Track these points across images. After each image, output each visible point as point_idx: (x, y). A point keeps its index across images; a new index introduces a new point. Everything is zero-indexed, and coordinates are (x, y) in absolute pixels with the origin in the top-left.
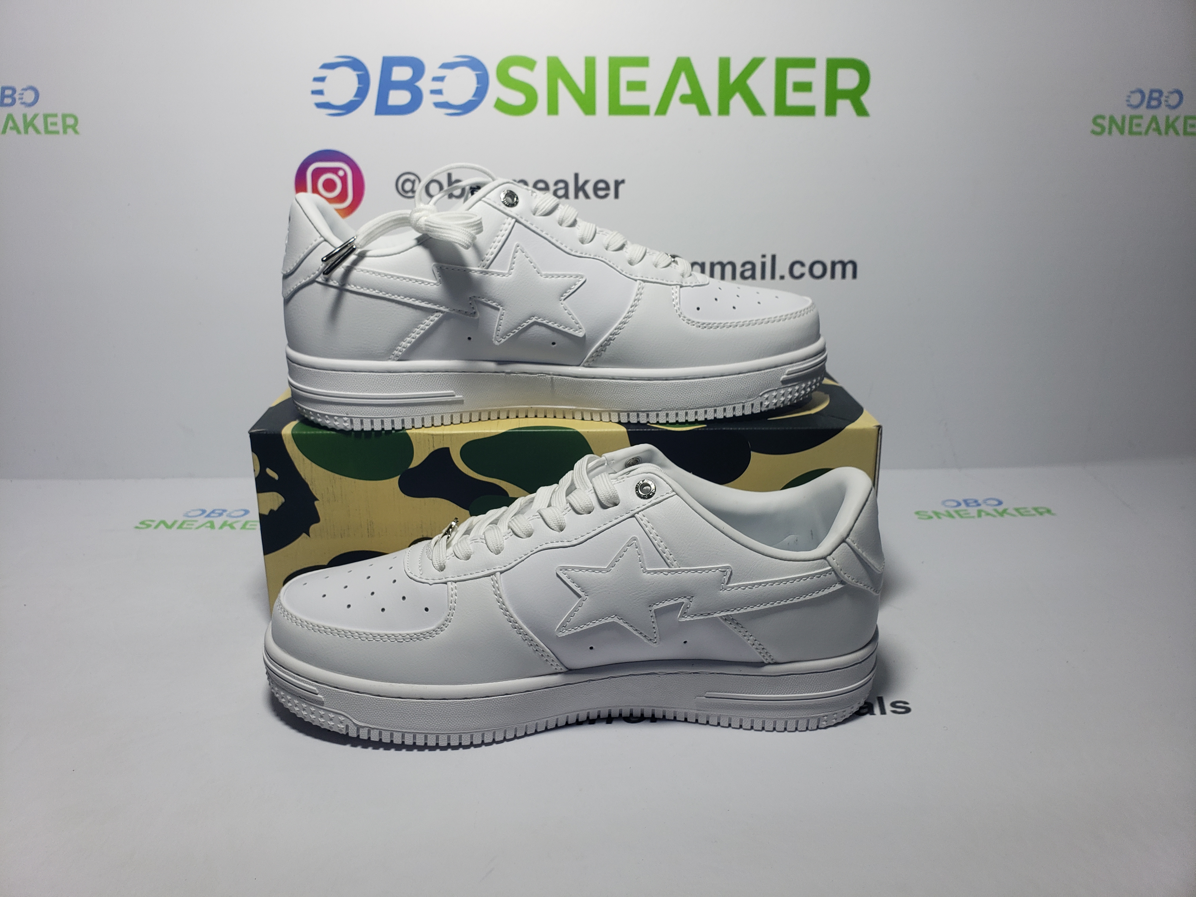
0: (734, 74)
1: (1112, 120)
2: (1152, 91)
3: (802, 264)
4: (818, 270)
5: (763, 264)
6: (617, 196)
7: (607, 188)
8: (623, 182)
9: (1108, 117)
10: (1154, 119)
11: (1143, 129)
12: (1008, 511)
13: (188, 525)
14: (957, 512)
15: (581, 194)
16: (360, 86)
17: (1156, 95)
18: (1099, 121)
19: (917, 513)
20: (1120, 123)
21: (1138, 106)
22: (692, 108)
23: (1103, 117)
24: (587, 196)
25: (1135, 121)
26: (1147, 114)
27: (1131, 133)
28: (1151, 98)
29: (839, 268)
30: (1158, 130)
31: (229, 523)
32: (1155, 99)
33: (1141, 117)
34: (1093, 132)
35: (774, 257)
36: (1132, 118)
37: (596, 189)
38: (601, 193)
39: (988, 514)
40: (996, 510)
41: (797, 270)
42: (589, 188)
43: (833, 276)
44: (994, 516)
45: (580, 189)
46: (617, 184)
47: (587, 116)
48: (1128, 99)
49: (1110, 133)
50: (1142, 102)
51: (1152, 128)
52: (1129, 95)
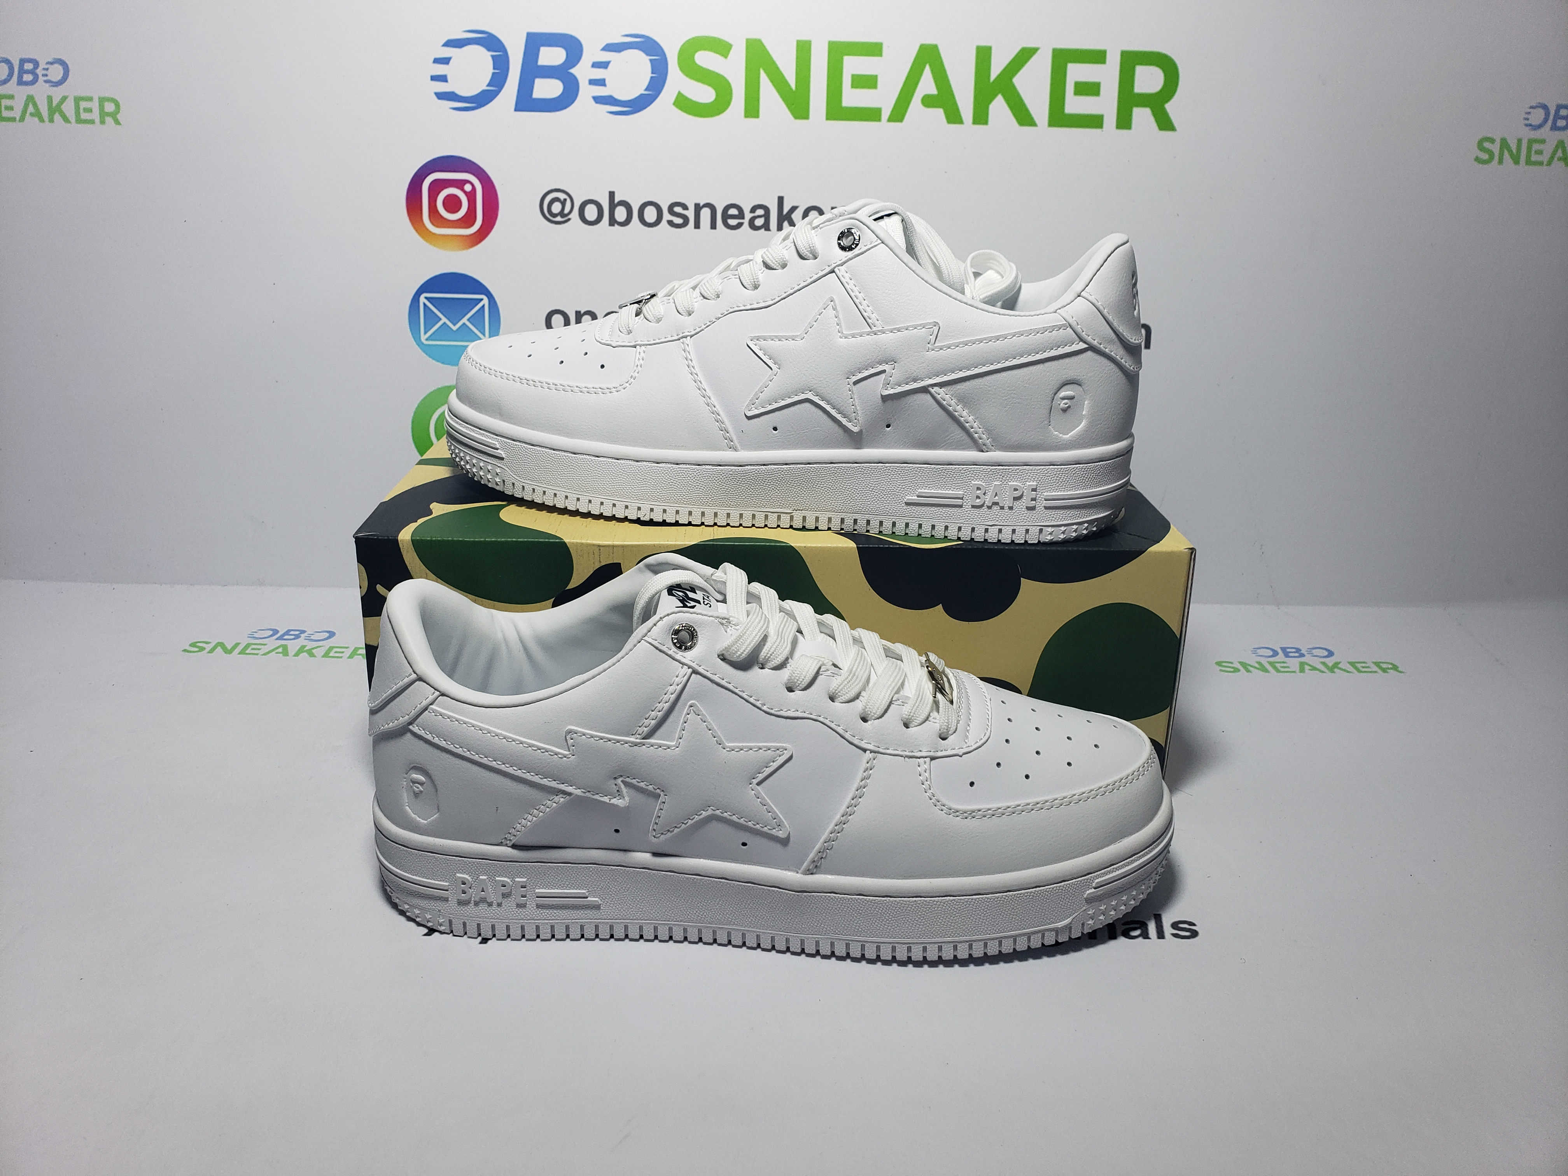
1: (1504, 143)
2: (1559, 107)
9: (1498, 141)
10: (1561, 144)
11: (1545, 158)
17: (1564, 112)
18: (1486, 145)
20: (1514, 149)
21: (1540, 126)
23: (1492, 141)
24: (794, 227)
25: (1536, 147)
26: (1551, 138)
27: (1529, 162)
28: (1557, 116)
30: (1564, 159)
32: (1562, 118)
33: (1543, 141)
34: (1477, 159)
36: (1531, 142)
47: (798, 121)
48: (1526, 116)
49: (1501, 161)
50: (1546, 121)
51: (1557, 156)
52: (1529, 110)
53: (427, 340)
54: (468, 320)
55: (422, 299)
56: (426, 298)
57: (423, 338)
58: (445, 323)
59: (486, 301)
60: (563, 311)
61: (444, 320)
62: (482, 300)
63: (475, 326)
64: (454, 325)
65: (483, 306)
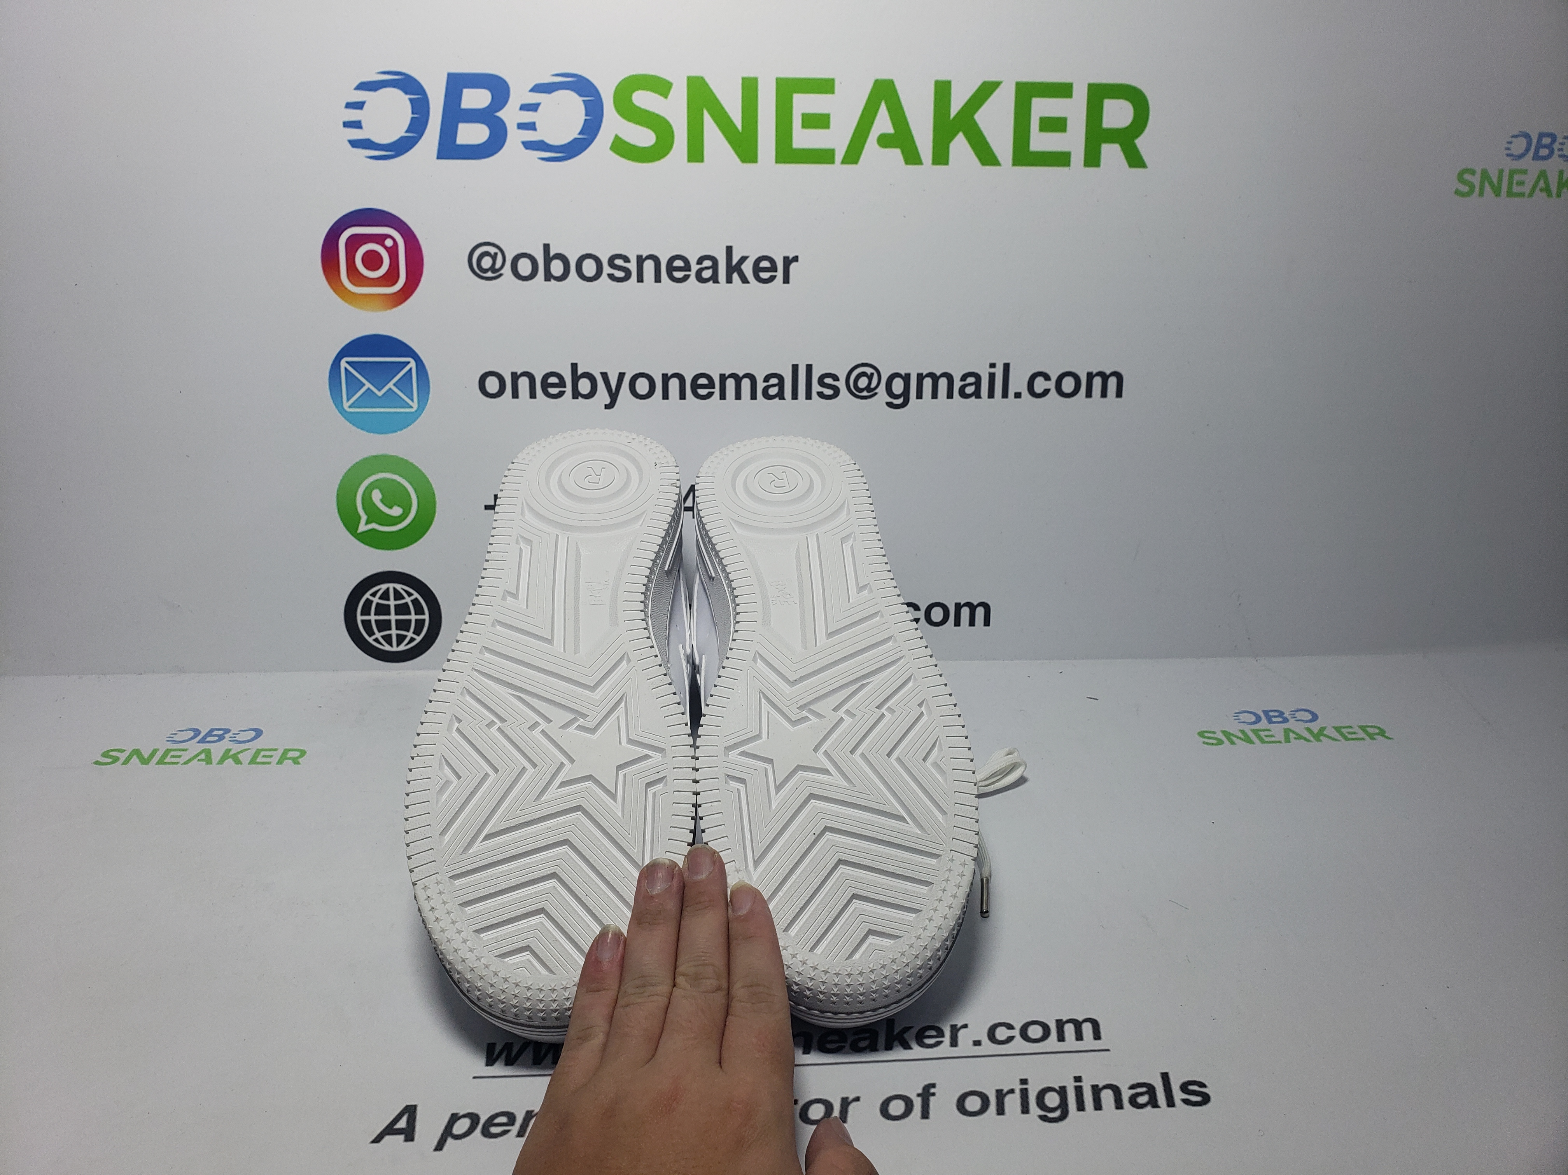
0: (956, 105)
1: (1485, 175)
2: (1541, 136)
3: (1047, 377)
4: (1068, 385)
5: (992, 376)
6: (786, 280)
7: (774, 268)
8: (796, 259)
9: (1479, 172)
10: (1543, 174)
11: (1527, 189)
12: (1325, 732)
13: (173, 757)
14: (1255, 732)
15: (735, 276)
16: (416, 116)
17: (1546, 141)
18: (1467, 177)
19: (1201, 734)
20: (1495, 180)
21: (1521, 156)
22: (896, 154)
23: (1472, 172)
24: (744, 280)
25: (1517, 178)
26: (1533, 167)
27: (1510, 194)
28: (1539, 145)
29: (1098, 381)
30: (1547, 190)
31: (232, 753)
32: (1545, 146)
33: (1525, 172)
34: (1457, 192)
35: (1007, 367)
36: (1512, 173)
37: (757, 269)
38: (765, 275)
39: (1299, 737)
40: (1308, 730)
41: (1040, 385)
42: (747, 268)
43: (1089, 394)
44: (1309, 741)
45: (734, 269)
46: (788, 262)
47: (746, 165)
48: (1508, 146)
49: (1481, 194)
50: (1527, 150)
51: (1538, 187)
52: (1510, 140)
53: (350, 407)
54: (394, 385)
55: (343, 364)
56: (347, 362)
57: (346, 405)
58: (369, 389)
59: (413, 364)
60: (497, 373)
61: (368, 385)
62: (409, 363)
63: (402, 392)
64: (379, 390)
65: (411, 369)
